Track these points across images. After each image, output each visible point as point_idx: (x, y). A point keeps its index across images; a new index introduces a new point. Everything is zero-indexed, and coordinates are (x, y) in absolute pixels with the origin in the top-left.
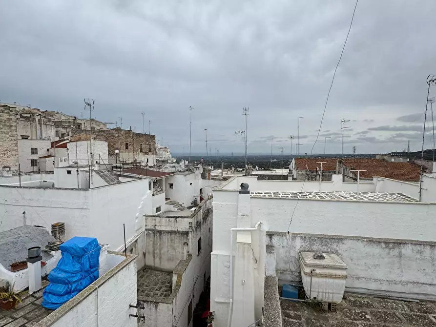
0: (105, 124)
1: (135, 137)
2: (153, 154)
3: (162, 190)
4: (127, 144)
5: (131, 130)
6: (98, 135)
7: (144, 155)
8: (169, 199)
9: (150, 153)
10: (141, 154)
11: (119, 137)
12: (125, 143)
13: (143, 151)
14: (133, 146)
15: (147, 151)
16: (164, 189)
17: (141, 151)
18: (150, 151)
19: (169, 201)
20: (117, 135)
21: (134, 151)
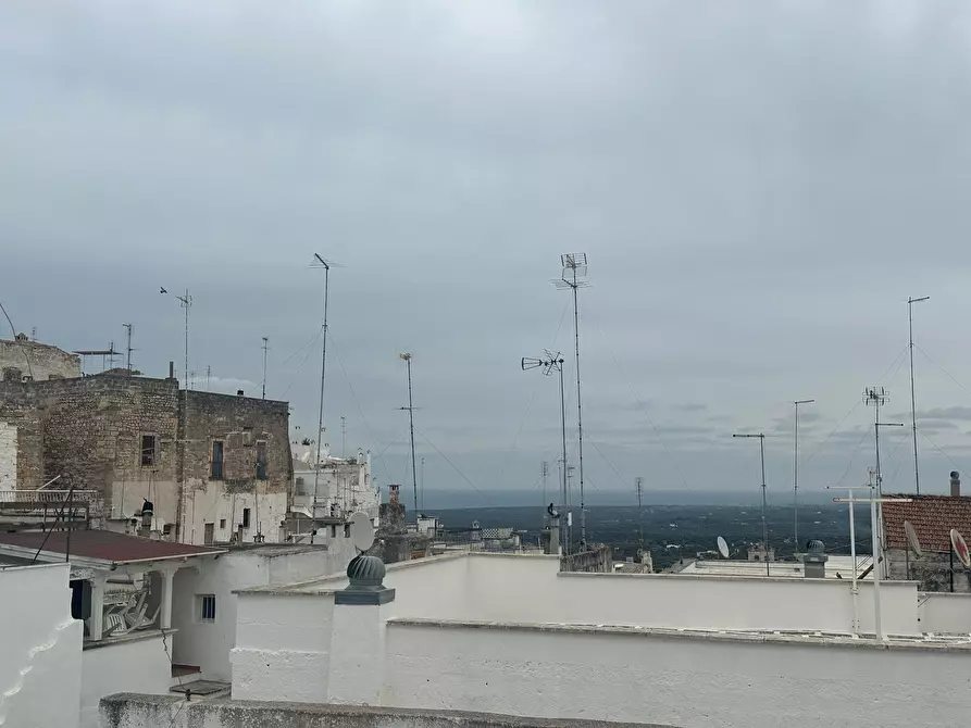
0: (73, 359)
1: (188, 411)
2: (274, 487)
3: (156, 626)
4: (148, 442)
5: (172, 381)
6: (10, 401)
7: (230, 491)
8: (197, 669)
9: (259, 484)
10: (214, 487)
11: (112, 408)
12: (139, 436)
13: (228, 473)
14: (181, 453)
15: (246, 475)
16: (167, 622)
17: (217, 475)
18: (261, 476)
19: (194, 677)
20: (104, 403)
21: (180, 472)
